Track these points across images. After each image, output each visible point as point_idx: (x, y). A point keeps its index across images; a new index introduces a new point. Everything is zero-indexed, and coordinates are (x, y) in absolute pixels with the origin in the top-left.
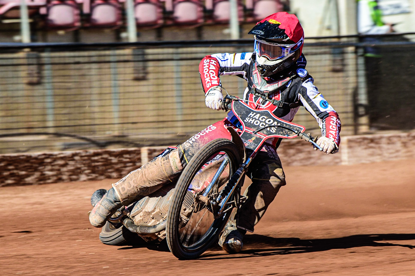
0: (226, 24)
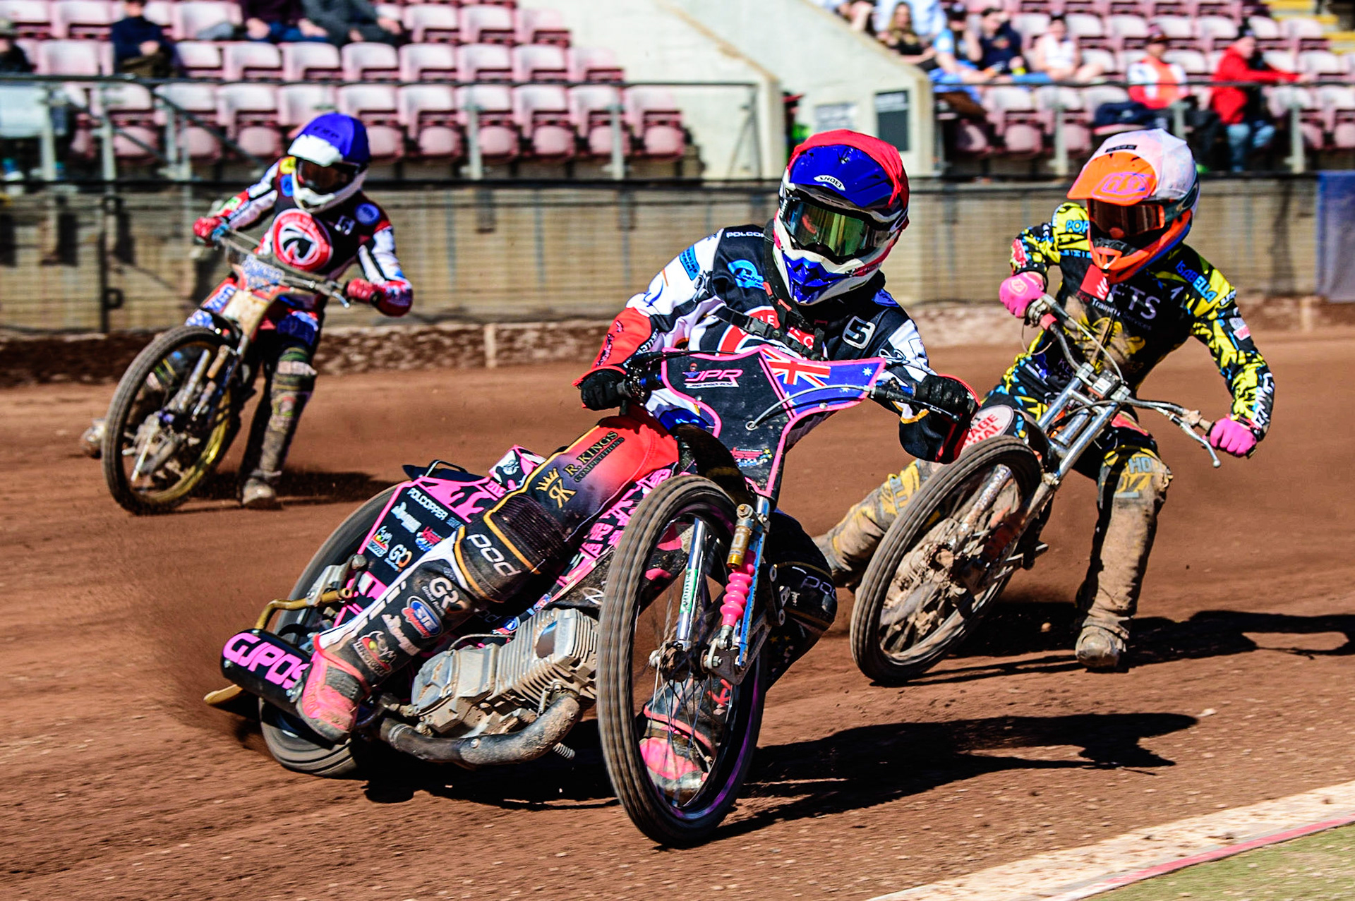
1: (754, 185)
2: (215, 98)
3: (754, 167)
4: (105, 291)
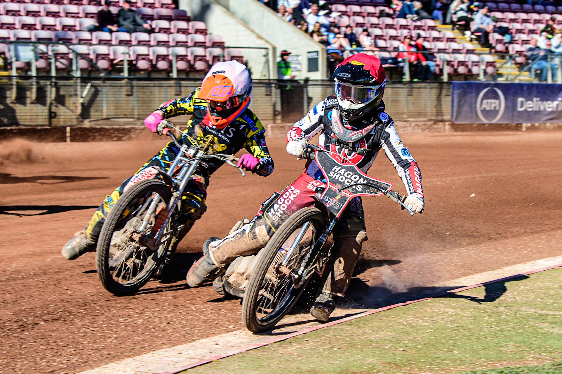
1: (267, 81)
2: (89, 50)
3: (267, 75)
4: (50, 112)
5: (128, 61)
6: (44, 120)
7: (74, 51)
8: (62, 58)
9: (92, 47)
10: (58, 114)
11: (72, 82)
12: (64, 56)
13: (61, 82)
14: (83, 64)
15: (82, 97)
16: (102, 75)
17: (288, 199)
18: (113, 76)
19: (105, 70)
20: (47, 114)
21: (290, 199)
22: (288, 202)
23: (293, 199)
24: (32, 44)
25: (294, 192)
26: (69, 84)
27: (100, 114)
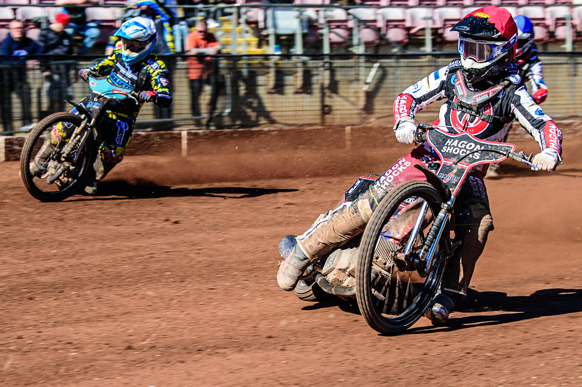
0: (563, 41)
5: (432, 29)
6: (314, 117)
7: (355, 17)
8: (338, 27)
9: (380, 11)
10: (334, 108)
11: (351, 62)
12: (341, 24)
13: (337, 63)
14: (368, 35)
15: (367, 84)
16: (395, 50)
17: (396, 171)
18: (409, 52)
19: (399, 43)
20: (319, 108)
21: (398, 171)
22: (396, 173)
23: (401, 171)
24: (297, 9)
25: (405, 164)
26: (350, 65)
27: (391, 107)
